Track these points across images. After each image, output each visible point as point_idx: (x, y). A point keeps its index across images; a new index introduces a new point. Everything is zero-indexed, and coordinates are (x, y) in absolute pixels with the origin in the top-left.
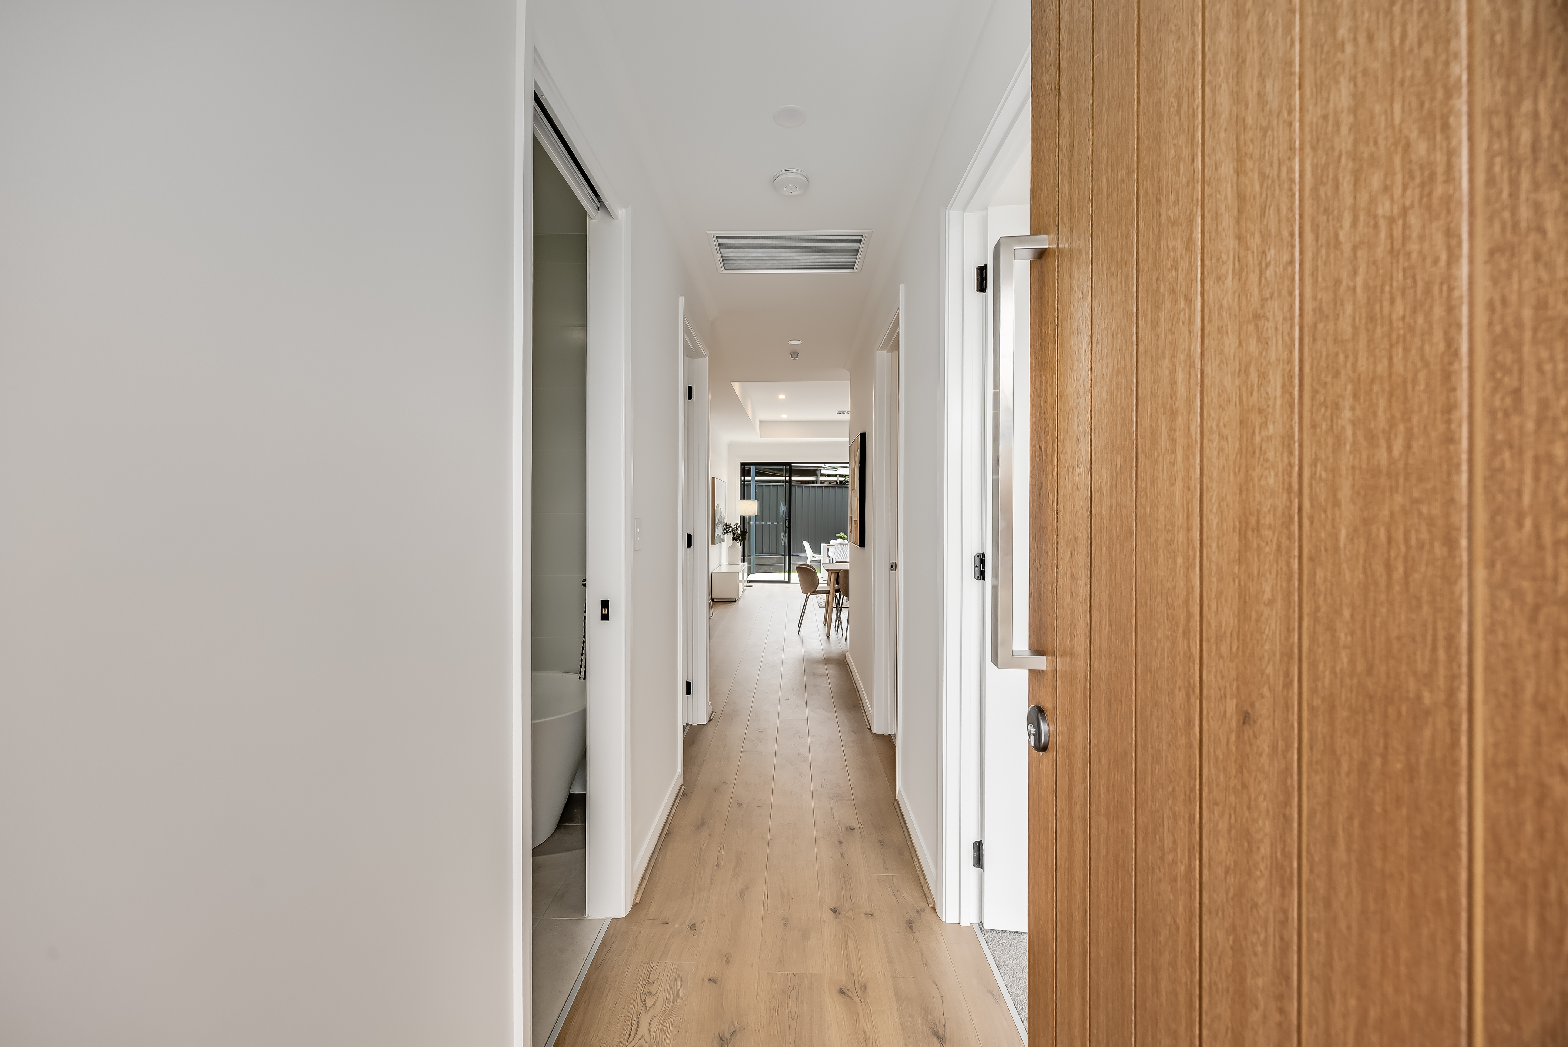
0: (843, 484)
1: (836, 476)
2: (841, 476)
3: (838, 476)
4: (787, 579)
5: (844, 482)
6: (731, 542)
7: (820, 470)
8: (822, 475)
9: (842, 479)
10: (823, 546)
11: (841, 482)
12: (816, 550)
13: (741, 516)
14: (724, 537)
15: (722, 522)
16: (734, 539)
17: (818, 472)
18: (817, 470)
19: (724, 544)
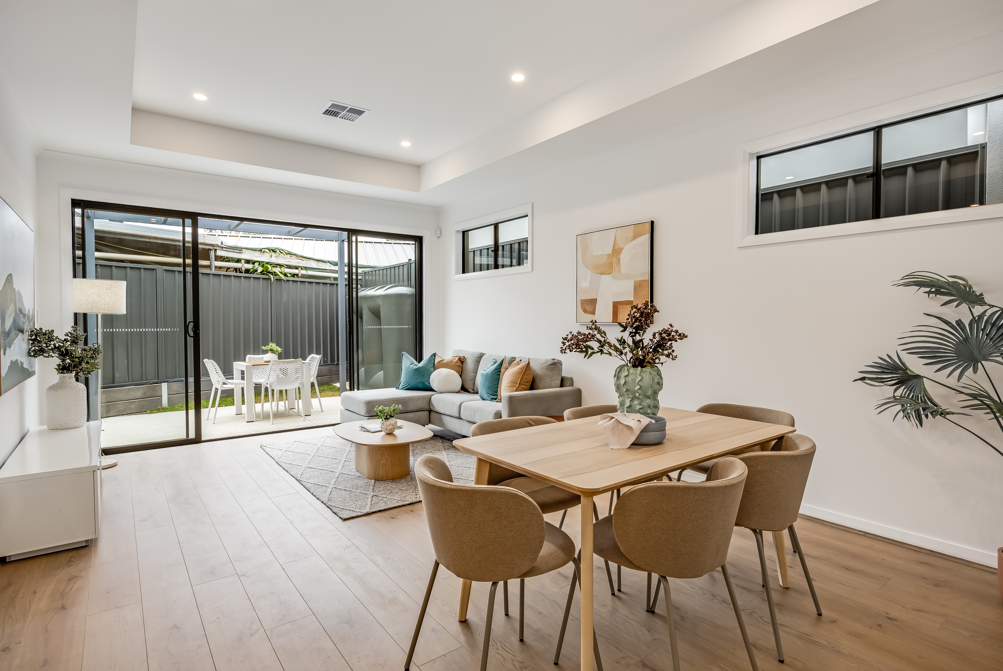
0: (251, 273)
1: (238, 261)
2: (248, 262)
3: (243, 261)
4: (192, 435)
5: (251, 270)
6: (55, 377)
7: (216, 250)
8: (218, 258)
9: (249, 266)
10: (238, 366)
11: (247, 271)
12: (228, 372)
13: (76, 314)
14: (31, 365)
15: (27, 327)
16: (63, 369)
17: (212, 254)
18: (211, 250)
19: (31, 384)
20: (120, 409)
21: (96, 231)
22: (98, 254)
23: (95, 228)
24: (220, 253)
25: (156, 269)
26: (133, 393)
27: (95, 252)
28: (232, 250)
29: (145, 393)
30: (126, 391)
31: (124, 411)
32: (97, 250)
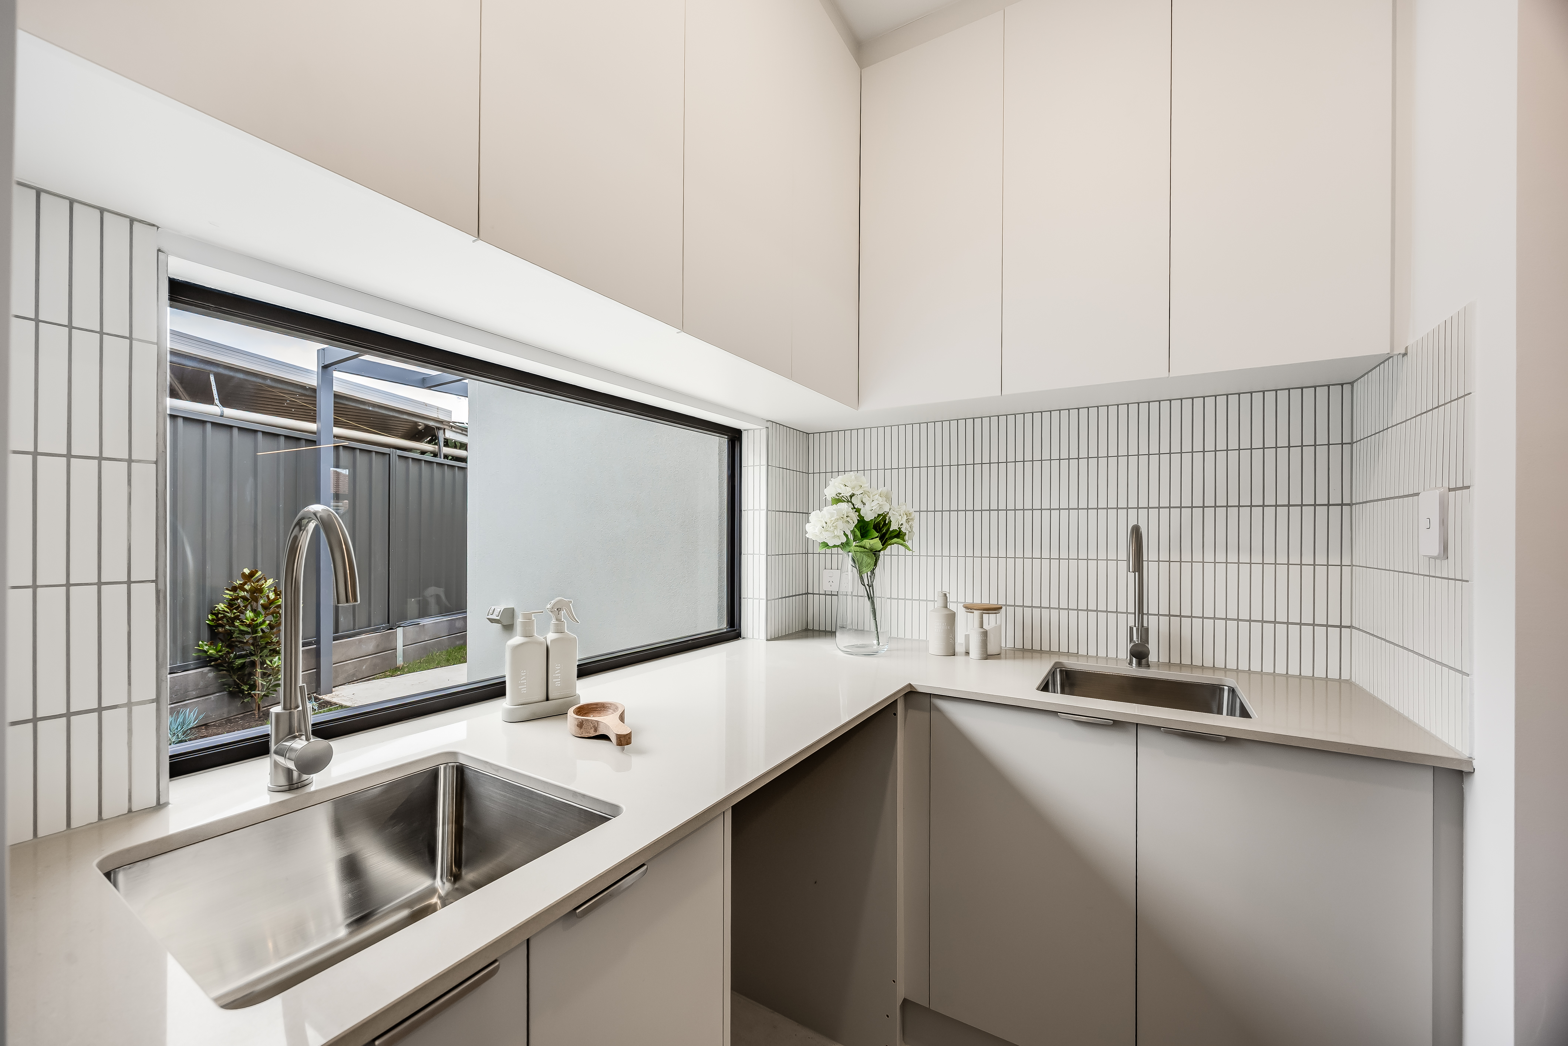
20: (349, 673)
21: (337, 396)
22: (337, 431)
23: (335, 388)
24: (450, 435)
25: (389, 454)
26: (364, 647)
27: (334, 428)
28: (461, 431)
29: (378, 646)
30: (357, 643)
31: (354, 675)
32: (337, 423)
